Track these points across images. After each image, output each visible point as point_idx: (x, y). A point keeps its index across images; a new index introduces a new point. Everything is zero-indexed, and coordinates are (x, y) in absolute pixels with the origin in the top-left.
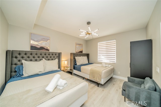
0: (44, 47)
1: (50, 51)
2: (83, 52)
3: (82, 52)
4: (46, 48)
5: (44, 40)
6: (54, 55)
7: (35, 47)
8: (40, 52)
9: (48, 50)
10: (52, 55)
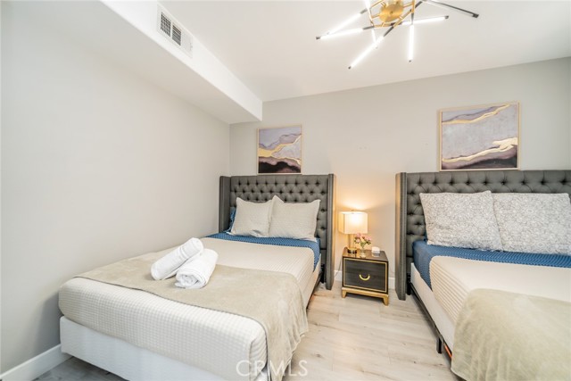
0: (286, 161)
1: (303, 172)
2: (524, 164)
3: (512, 160)
4: (290, 164)
5: (286, 139)
6: (312, 186)
7: (266, 163)
8: (274, 177)
9: (296, 169)
10: (307, 183)
